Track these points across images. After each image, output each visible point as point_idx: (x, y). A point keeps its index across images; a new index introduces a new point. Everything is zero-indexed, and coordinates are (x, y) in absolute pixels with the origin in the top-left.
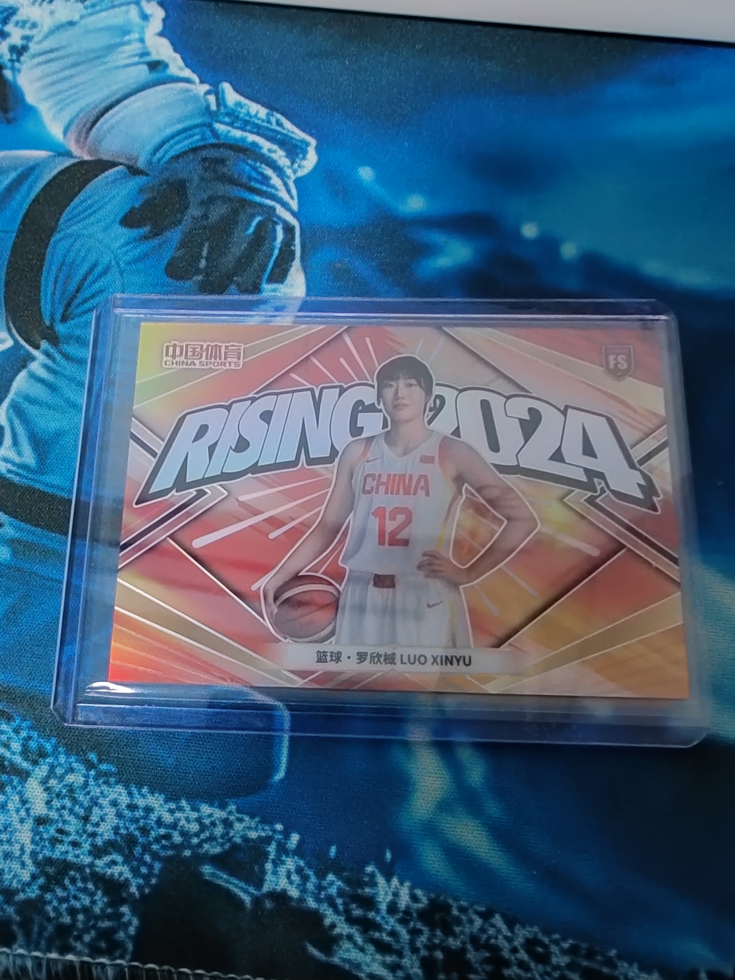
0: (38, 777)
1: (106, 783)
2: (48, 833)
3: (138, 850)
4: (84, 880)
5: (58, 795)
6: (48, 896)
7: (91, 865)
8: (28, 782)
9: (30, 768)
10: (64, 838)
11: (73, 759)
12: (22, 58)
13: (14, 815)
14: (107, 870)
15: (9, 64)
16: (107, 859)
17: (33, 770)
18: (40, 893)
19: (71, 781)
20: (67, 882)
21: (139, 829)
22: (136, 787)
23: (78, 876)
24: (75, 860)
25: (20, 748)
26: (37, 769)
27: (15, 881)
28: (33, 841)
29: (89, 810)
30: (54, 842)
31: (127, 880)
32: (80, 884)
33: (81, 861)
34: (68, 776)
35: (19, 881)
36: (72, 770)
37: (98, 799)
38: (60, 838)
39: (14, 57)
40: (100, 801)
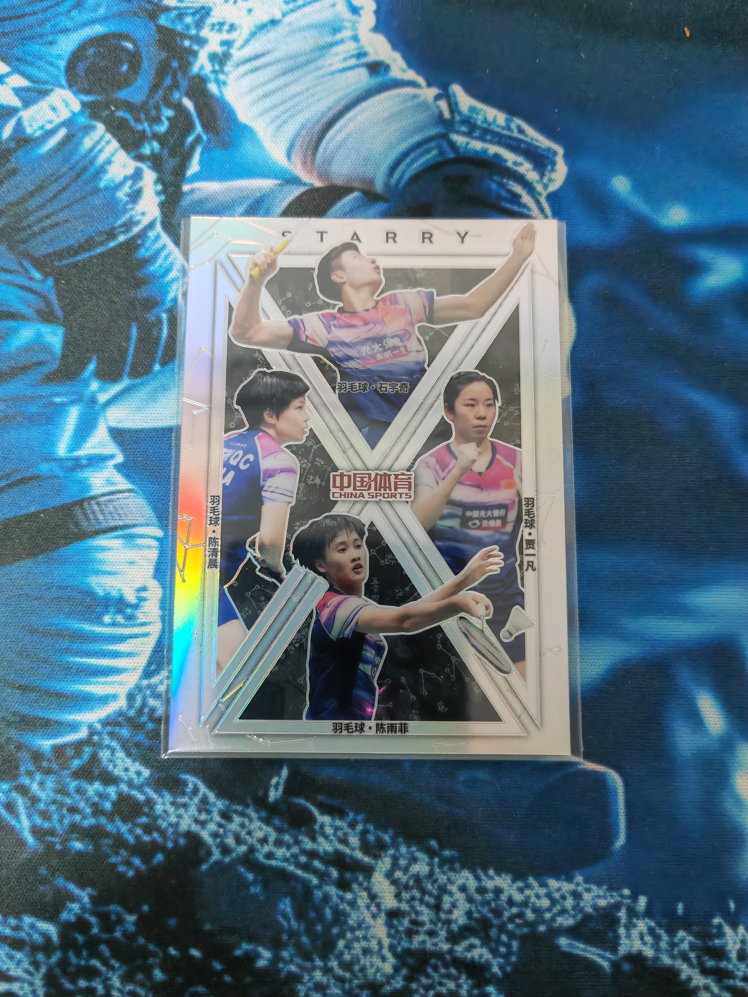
0: (384, 869)
1: (452, 869)
2: (402, 925)
3: (494, 932)
4: (446, 966)
5: (407, 887)
6: (414, 986)
7: (451, 951)
8: (374, 876)
9: (373, 862)
10: (420, 928)
11: (414, 849)
12: (227, 69)
13: (366, 911)
14: (466, 953)
15: (212, 76)
16: (465, 944)
17: (377, 864)
18: (405, 983)
19: (416, 870)
20: (430, 970)
21: (492, 911)
22: (482, 870)
23: (439, 964)
24: (434, 948)
25: (358, 842)
26: (380, 862)
27: (379, 974)
28: (389, 935)
29: (439, 899)
30: (410, 933)
31: (487, 961)
32: (443, 971)
33: (441, 948)
34: (413, 866)
35: (383, 975)
36: (414, 860)
37: (445, 886)
38: (415, 929)
39: (217, 67)
40: (449, 887)
